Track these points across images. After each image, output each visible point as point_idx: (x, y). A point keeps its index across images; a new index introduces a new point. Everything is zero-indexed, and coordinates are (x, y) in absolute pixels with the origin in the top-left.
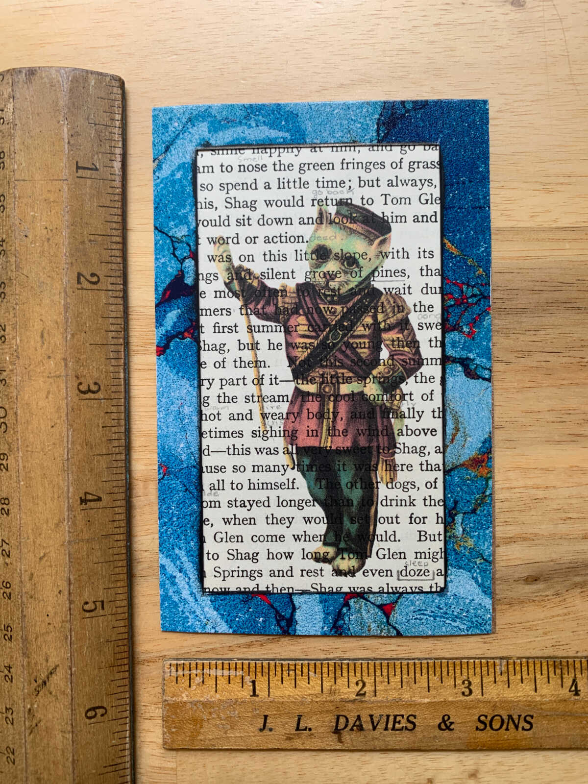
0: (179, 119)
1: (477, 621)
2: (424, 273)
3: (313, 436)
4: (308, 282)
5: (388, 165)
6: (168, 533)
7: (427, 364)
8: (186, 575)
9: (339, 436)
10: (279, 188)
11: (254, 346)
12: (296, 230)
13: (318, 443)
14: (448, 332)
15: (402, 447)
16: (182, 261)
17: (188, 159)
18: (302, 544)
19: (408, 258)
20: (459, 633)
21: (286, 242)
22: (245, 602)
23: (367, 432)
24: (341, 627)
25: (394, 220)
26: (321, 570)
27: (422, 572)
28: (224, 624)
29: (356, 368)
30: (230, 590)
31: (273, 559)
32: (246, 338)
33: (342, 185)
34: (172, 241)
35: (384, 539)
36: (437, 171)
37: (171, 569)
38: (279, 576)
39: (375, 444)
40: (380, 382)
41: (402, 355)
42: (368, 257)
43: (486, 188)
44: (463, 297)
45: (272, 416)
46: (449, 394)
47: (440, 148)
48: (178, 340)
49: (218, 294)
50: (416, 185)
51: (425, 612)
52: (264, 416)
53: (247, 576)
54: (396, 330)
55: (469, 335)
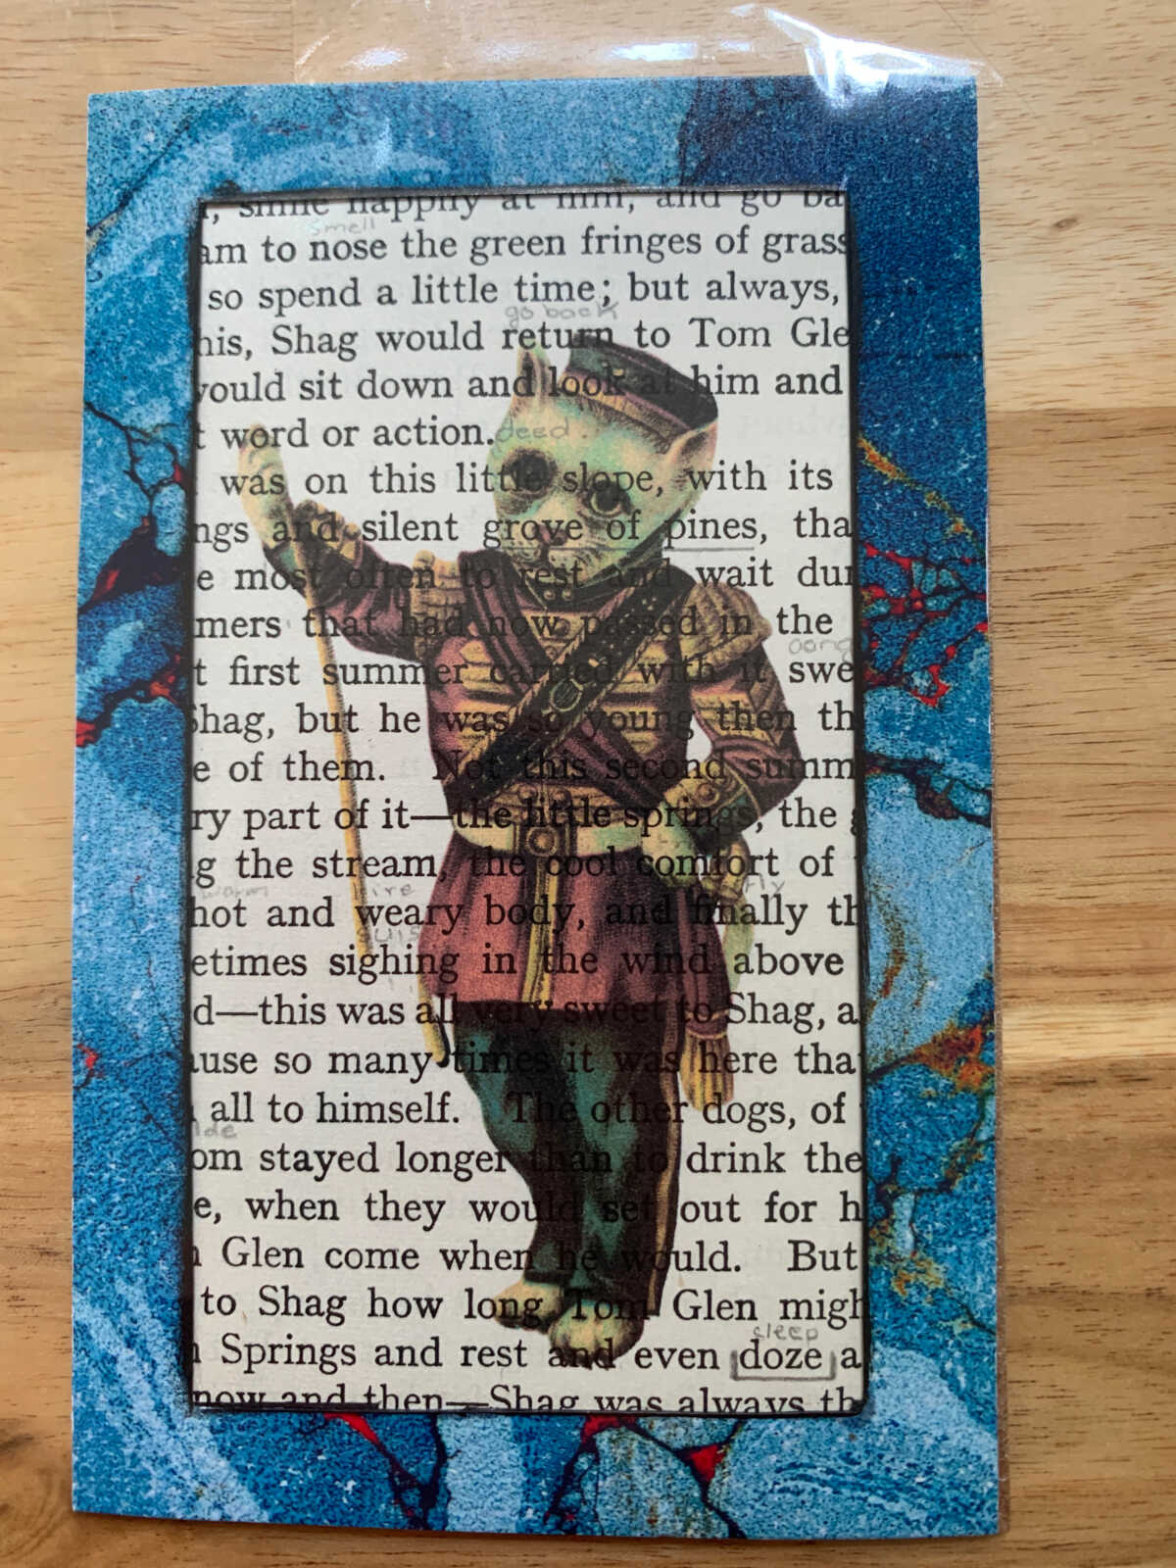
0: (157, 123)
1: (955, 1499)
2: (807, 528)
3: (500, 971)
4: (492, 549)
5: (708, 243)
6: (99, 1235)
7: (816, 776)
8: (144, 1354)
9: (574, 971)
10: (418, 300)
11: (343, 722)
12: (461, 409)
13: (515, 992)
14: (872, 687)
15: (746, 1005)
16: (152, 492)
17: (179, 225)
18: (465, 1276)
19: (762, 487)
20: (906, 1532)
21: (434, 442)
22: (307, 1433)
23: (651, 963)
24: (573, 1511)
25: (726, 386)
26: (519, 1349)
27: (801, 1358)
28: (246, 1494)
29: (622, 785)
30: (266, 1399)
31: (385, 1314)
32: (320, 701)
33: (586, 294)
34: (129, 439)
35: (695, 1264)
36: (839, 262)
37: (105, 1337)
38: (401, 1363)
39: (671, 996)
40: (685, 824)
41: (746, 749)
42: (656, 483)
43: (971, 304)
44: (914, 595)
45: (388, 914)
46: (876, 858)
47: (848, 200)
48: (135, 704)
49: (246, 578)
50: (783, 296)
51: (810, 1472)
52: (365, 915)
53: (313, 1362)
54: (731, 683)
55: (929, 696)
